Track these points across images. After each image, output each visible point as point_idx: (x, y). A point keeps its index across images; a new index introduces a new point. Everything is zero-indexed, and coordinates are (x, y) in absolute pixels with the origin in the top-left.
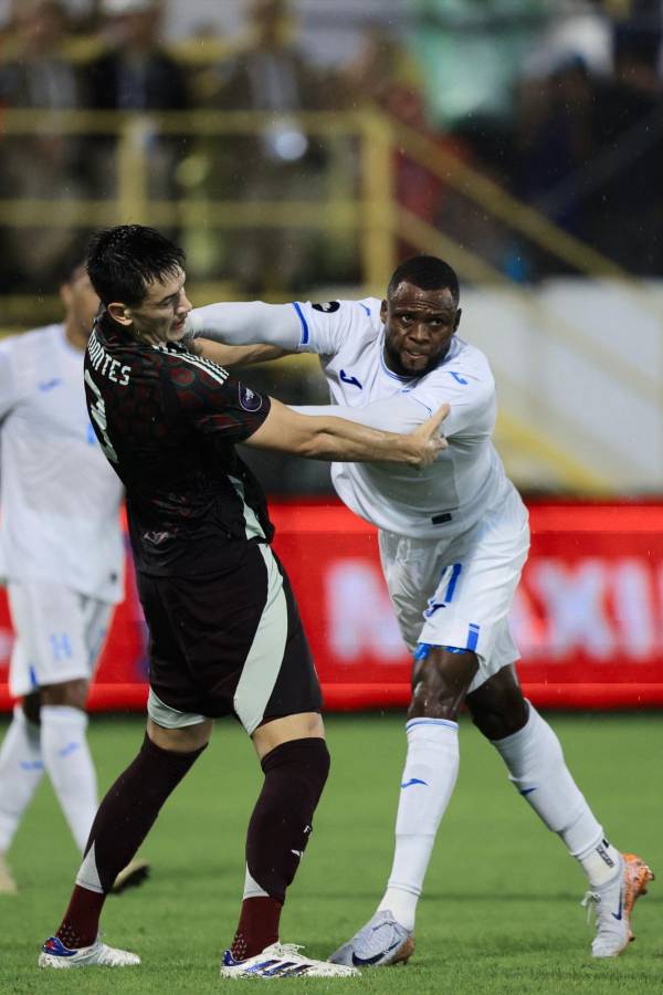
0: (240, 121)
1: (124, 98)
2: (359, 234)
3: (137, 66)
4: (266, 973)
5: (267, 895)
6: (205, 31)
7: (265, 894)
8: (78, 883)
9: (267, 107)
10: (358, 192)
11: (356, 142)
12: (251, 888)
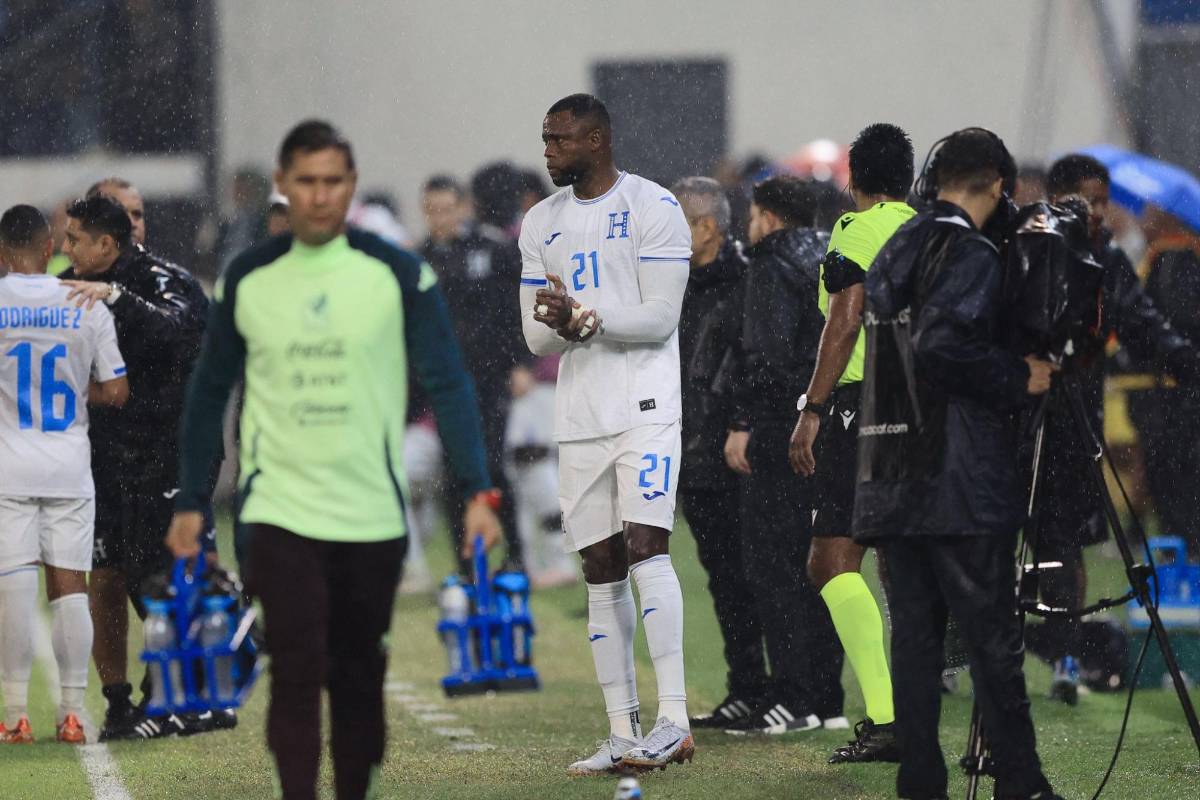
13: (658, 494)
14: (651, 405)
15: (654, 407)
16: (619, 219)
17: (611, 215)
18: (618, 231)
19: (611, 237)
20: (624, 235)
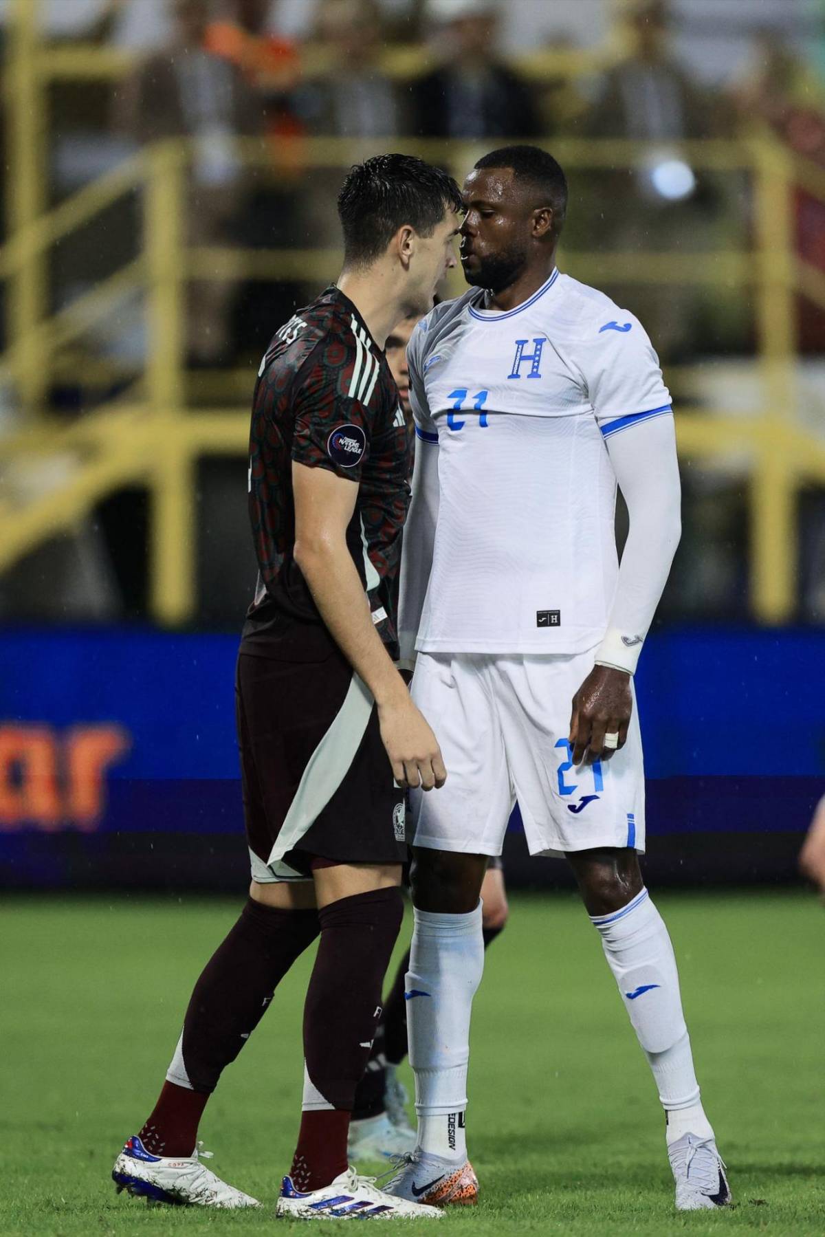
0: (608, 152)
1: (457, 121)
2: (751, 291)
3: (473, 83)
4: (335, 1212)
5: (333, 1108)
6: (559, 40)
7: (330, 1107)
8: (168, 1078)
9: (644, 135)
10: (749, 242)
11: (748, 177)
12: (312, 1099)
13: (586, 800)
14: (554, 619)
15: (558, 624)
16: (529, 350)
17: (517, 342)
18: (526, 367)
19: (515, 376)
20: (534, 375)
